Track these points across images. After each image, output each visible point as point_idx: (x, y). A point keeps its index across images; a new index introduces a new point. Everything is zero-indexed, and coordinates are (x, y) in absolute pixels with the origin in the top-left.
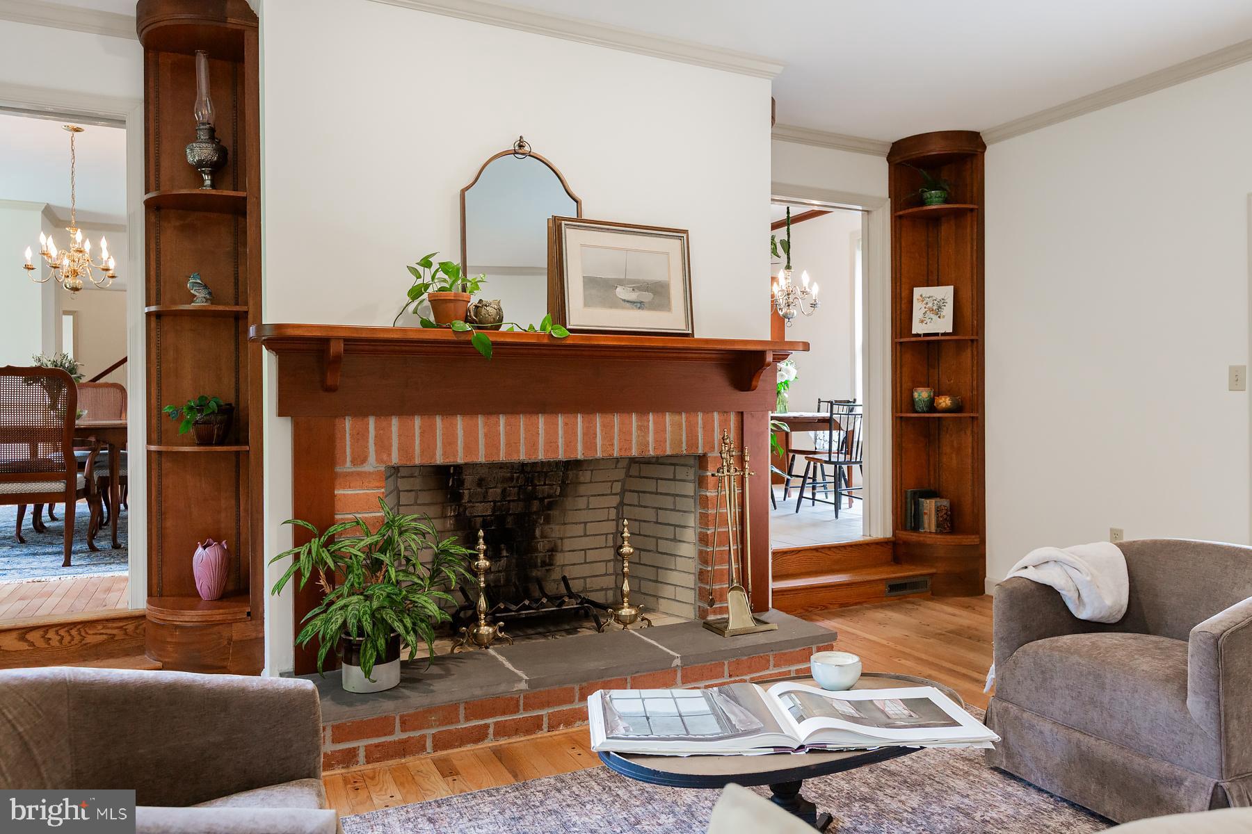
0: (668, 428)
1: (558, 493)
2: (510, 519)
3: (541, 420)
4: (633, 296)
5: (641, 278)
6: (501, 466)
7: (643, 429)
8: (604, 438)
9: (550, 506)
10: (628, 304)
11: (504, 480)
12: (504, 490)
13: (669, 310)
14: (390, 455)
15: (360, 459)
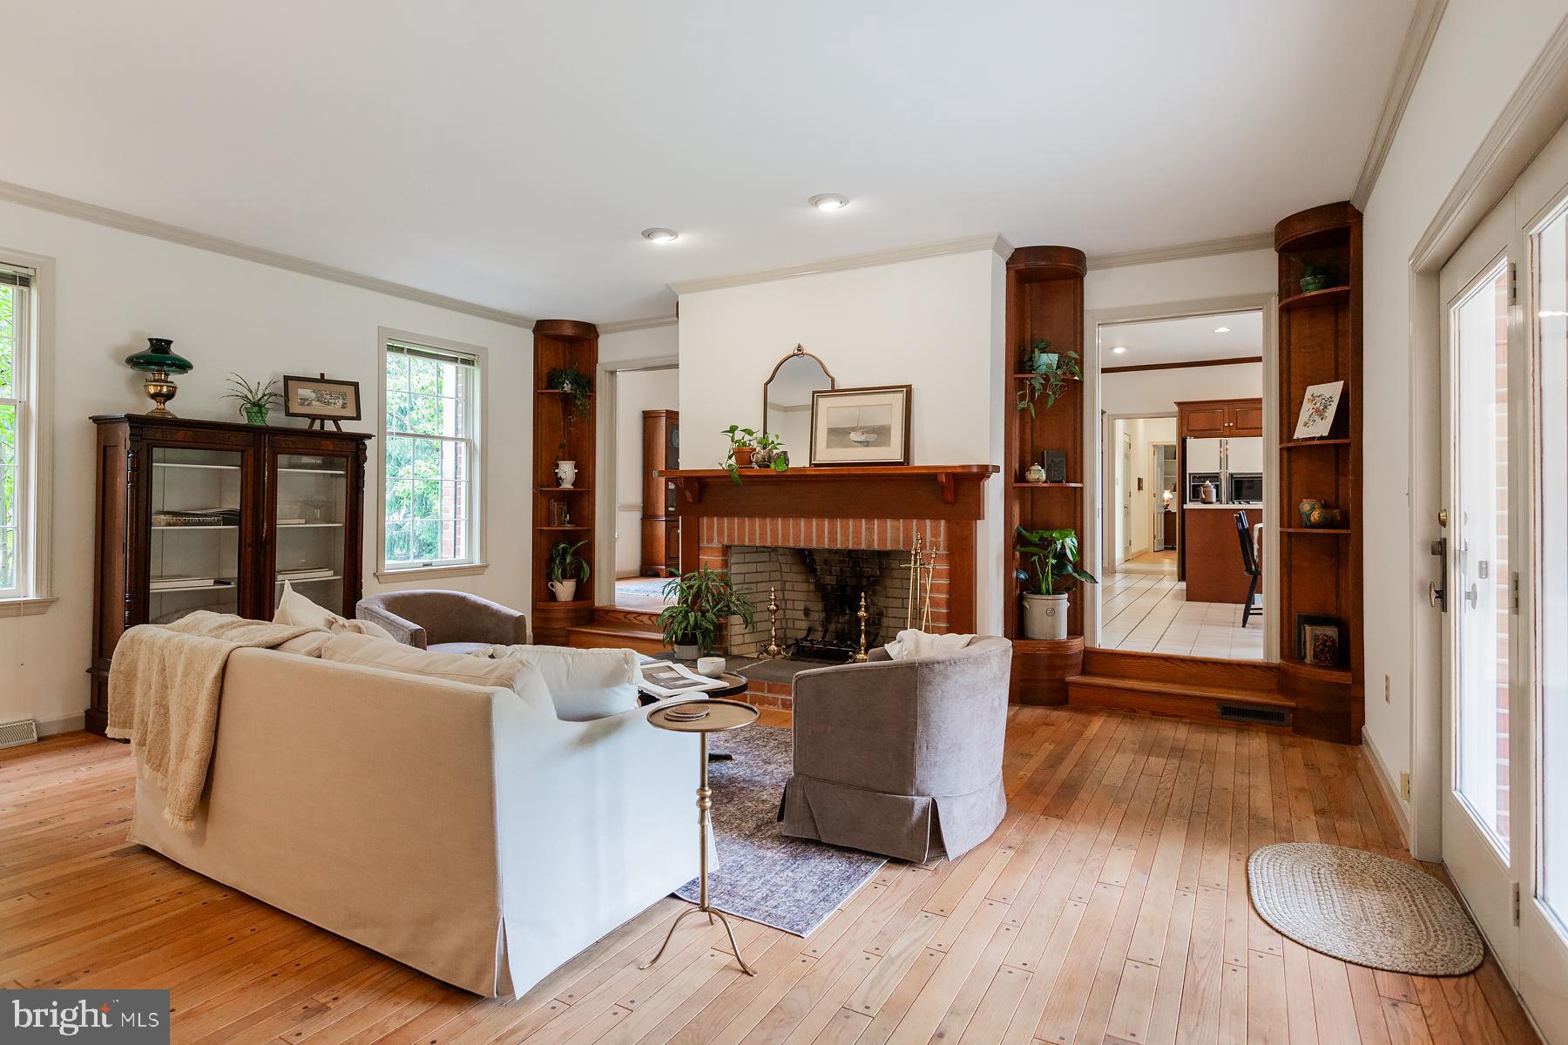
0: (889, 531)
1: (878, 574)
2: (848, 589)
3: (802, 522)
4: (862, 438)
5: (868, 425)
6: (837, 552)
7: (870, 530)
8: (842, 535)
9: (875, 583)
10: (858, 444)
11: (840, 562)
12: (841, 569)
13: (889, 446)
14: (723, 539)
15: (710, 540)
